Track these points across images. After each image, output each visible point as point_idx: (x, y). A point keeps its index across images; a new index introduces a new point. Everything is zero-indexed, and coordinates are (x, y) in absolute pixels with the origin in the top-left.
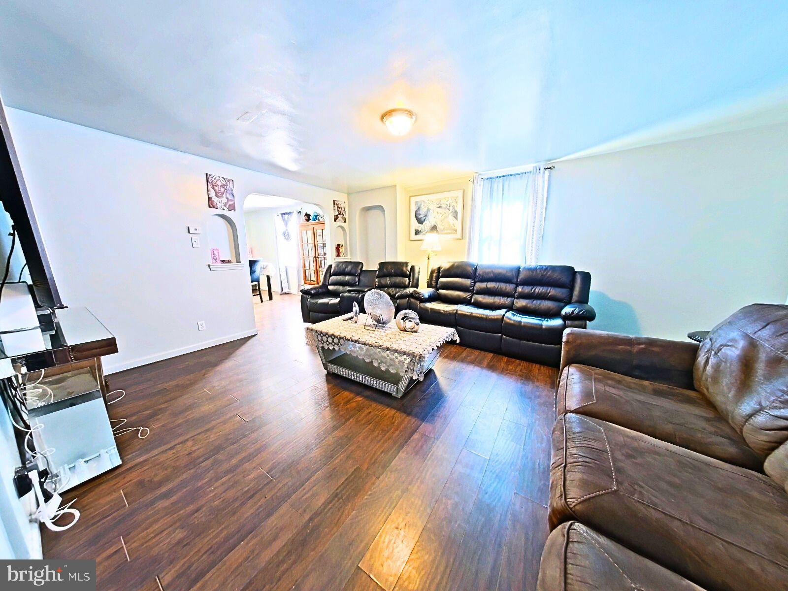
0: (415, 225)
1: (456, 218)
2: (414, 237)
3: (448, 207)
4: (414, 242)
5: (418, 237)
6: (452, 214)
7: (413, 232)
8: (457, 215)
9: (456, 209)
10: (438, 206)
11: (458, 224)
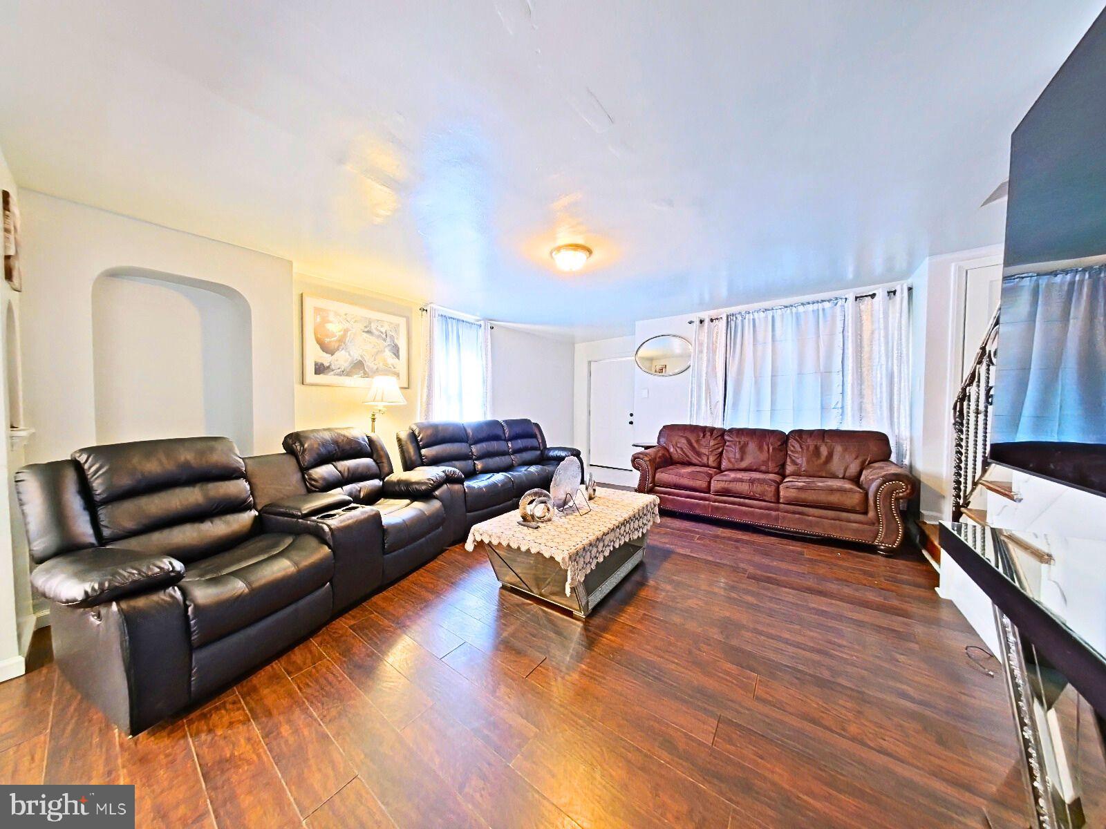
0: (314, 354)
1: (397, 354)
2: (310, 376)
3: (384, 336)
4: (314, 388)
5: (321, 379)
6: (389, 348)
7: (310, 369)
8: (398, 351)
9: (396, 341)
10: (366, 330)
11: (401, 365)
